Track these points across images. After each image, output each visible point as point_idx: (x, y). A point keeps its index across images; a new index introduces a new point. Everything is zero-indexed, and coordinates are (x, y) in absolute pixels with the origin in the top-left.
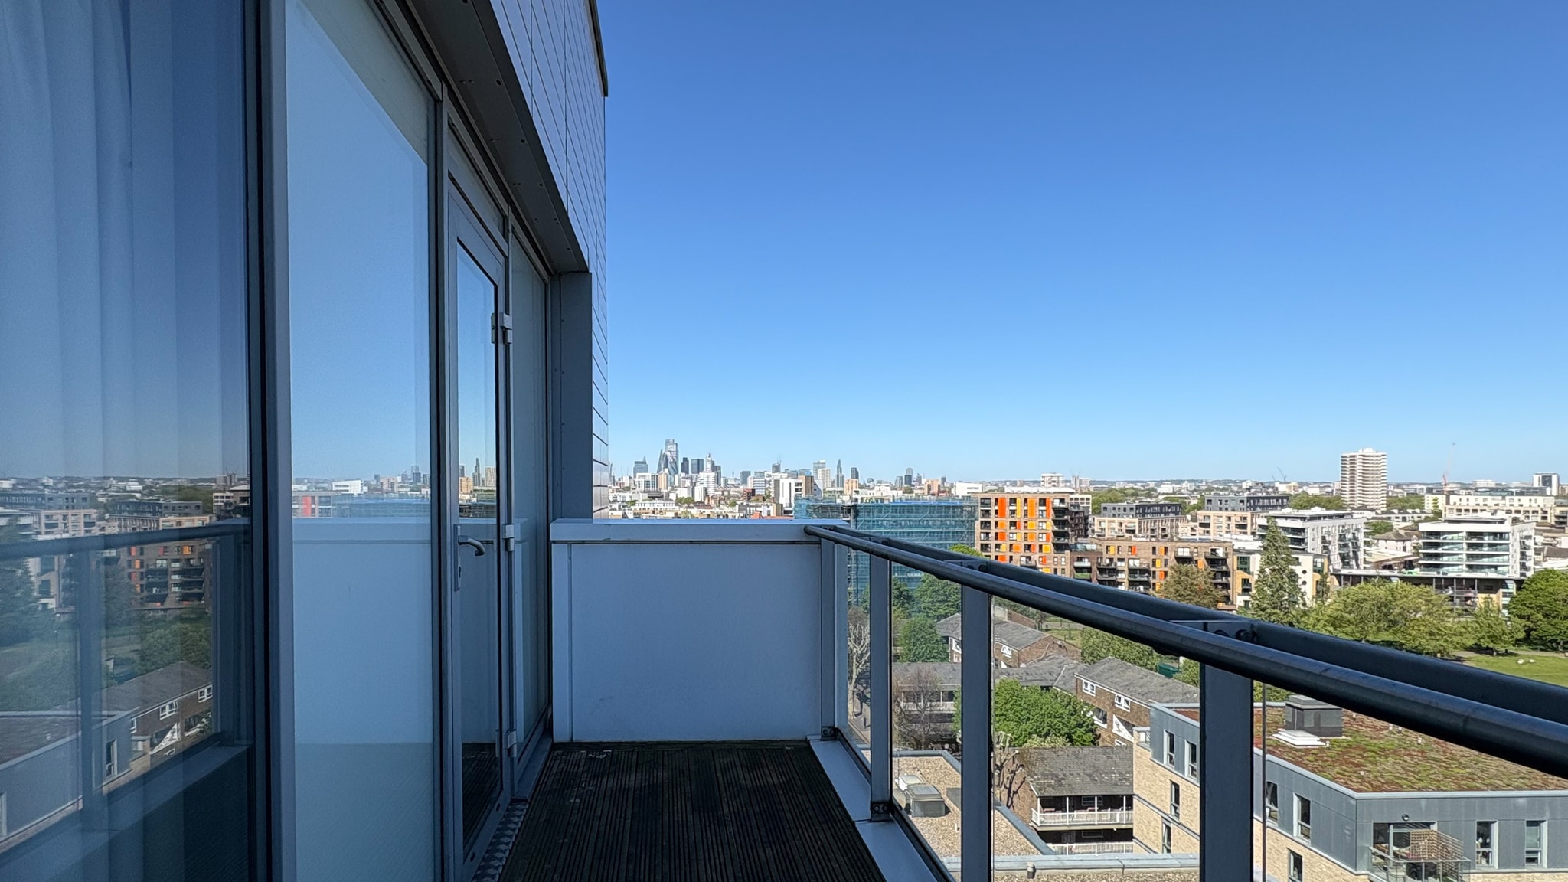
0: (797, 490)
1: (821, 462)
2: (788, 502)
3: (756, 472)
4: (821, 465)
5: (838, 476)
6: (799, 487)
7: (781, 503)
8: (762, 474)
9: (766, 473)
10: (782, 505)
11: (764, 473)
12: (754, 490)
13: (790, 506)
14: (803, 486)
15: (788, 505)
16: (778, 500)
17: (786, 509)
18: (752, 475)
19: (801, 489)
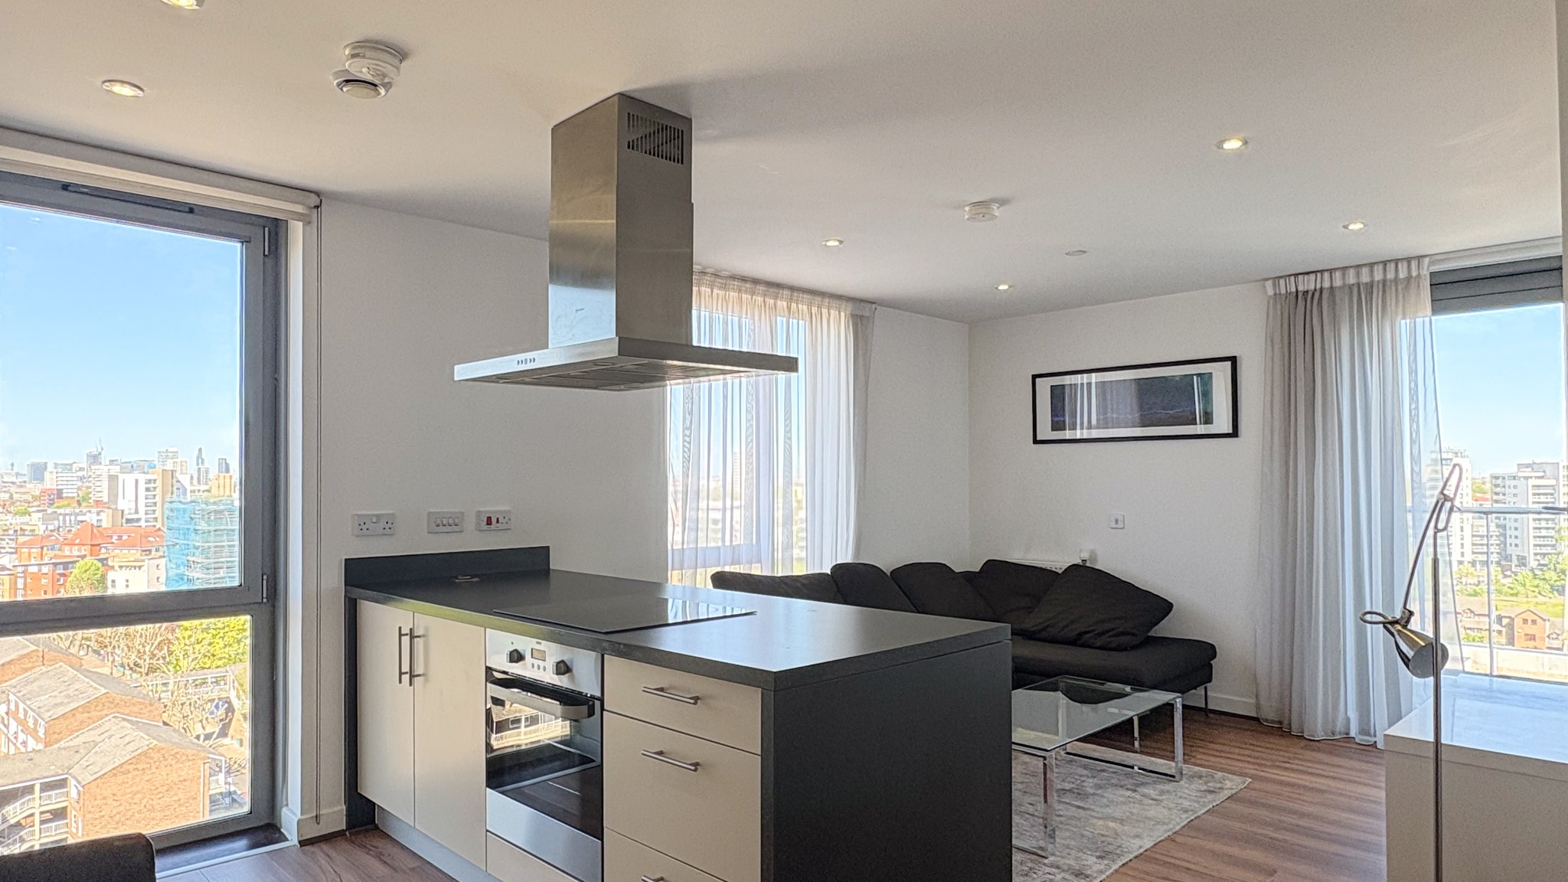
0: (148, 489)
1: (170, 450)
2: (133, 506)
3: (56, 465)
4: (170, 455)
5: (199, 469)
6: (152, 485)
7: (120, 507)
8: (68, 467)
9: (74, 465)
10: (123, 511)
11: (71, 465)
12: (60, 492)
13: (137, 512)
14: (159, 483)
15: (133, 511)
16: (116, 503)
17: (129, 517)
18: (50, 467)
19: (155, 488)
